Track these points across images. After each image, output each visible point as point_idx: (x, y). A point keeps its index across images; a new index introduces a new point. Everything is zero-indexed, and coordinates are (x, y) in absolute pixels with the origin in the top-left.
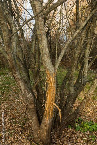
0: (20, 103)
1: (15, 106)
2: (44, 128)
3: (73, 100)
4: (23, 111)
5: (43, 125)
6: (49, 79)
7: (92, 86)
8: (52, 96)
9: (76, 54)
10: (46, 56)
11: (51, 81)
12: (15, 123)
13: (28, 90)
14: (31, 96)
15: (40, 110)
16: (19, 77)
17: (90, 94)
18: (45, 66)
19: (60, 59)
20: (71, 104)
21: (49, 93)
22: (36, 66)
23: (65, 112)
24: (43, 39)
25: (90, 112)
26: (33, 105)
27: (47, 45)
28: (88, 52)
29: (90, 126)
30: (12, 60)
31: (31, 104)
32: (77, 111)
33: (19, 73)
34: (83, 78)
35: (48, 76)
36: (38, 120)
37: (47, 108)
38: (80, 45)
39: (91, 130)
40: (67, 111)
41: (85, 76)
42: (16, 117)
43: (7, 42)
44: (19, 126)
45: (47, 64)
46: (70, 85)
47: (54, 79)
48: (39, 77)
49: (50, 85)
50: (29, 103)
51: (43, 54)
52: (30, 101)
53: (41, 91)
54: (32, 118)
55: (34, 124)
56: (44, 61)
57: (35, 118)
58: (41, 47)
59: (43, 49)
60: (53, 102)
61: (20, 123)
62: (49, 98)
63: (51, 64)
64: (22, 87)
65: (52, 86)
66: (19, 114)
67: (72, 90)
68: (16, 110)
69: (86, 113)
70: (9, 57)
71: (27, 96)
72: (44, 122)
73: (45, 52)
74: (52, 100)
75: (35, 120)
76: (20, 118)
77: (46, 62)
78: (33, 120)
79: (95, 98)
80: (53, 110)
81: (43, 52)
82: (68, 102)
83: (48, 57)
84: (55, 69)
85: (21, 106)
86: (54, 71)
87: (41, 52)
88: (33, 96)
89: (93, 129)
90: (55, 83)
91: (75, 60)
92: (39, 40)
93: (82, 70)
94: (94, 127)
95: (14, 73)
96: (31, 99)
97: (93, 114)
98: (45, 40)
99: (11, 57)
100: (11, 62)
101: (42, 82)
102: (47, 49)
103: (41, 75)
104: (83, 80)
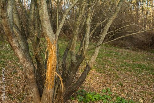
0: (17, 78)
1: (12, 82)
2: (46, 99)
3: (76, 69)
4: (21, 87)
5: (44, 96)
6: (50, 47)
7: (94, 54)
8: (53, 64)
9: (78, 22)
10: (46, 22)
11: (51, 49)
12: (13, 99)
13: (27, 60)
14: (31, 66)
15: (40, 82)
16: (16, 45)
17: (91, 63)
18: (45, 33)
19: (61, 26)
20: (73, 74)
21: (49, 62)
22: (35, 34)
23: (67, 82)
24: (42, 4)
25: (94, 83)
26: (33, 76)
27: (47, 11)
28: (89, 20)
29: (93, 96)
30: (8, 25)
31: (30, 74)
32: (79, 80)
33: (16, 40)
34: (85, 47)
35: (49, 43)
36: (38, 91)
37: (47, 78)
38: (81, 12)
39: (93, 100)
40: (69, 81)
41: (87, 44)
42: (13, 93)
43: (1, 4)
44: (18, 101)
45: (47, 31)
46: (72, 54)
47: (54, 46)
48: (39, 46)
49: (51, 53)
50: (28, 73)
51: (43, 20)
52: (29, 71)
53: (42, 62)
54: (32, 89)
55: (34, 96)
56: (44, 27)
57: (35, 89)
58: (40, 12)
59: (43, 14)
60: (54, 71)
61: (19, 99)
62: (50, 67)
63: (52, 31)
64: (20, 56)
65: (53, 54)
66: (16, 90)
67: (74, 59)
68: (14, 86)
69: (90, 85)
70: (4, 22)
71: (25, 65)
72: (46, 92)
73: (45, 18)
74: (54, 69)
75: (35, 92)
76: (18, 93)
77: (46, 28)
78: (33, 92)
79: (98, 70)
80: (54, 80)
81: (43, 17)
82: (70, 72)
83: (48, 23)
84: (55, 36)
85: (19, 81)
86: (54, 38)
87: (41, 18)
88: (33, 66)
89: (96, 99)
90: (57, 51)
91: (77, 28)
92: (39, 4)
93: (84, 39)
94: (96, 97)
95: (10, 41)
96: (30, 68)
97: (96, 85)
98: (45, 5)
99: (7, 22)
100: (7, 27)
101: (42, 52)
102: (47, 14)
103: (41, 44)
104: (85, 49)
